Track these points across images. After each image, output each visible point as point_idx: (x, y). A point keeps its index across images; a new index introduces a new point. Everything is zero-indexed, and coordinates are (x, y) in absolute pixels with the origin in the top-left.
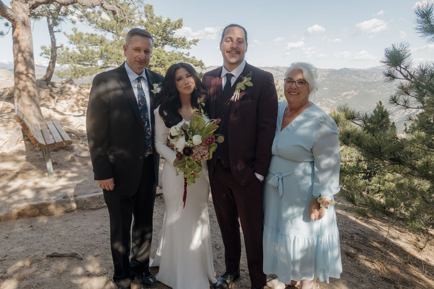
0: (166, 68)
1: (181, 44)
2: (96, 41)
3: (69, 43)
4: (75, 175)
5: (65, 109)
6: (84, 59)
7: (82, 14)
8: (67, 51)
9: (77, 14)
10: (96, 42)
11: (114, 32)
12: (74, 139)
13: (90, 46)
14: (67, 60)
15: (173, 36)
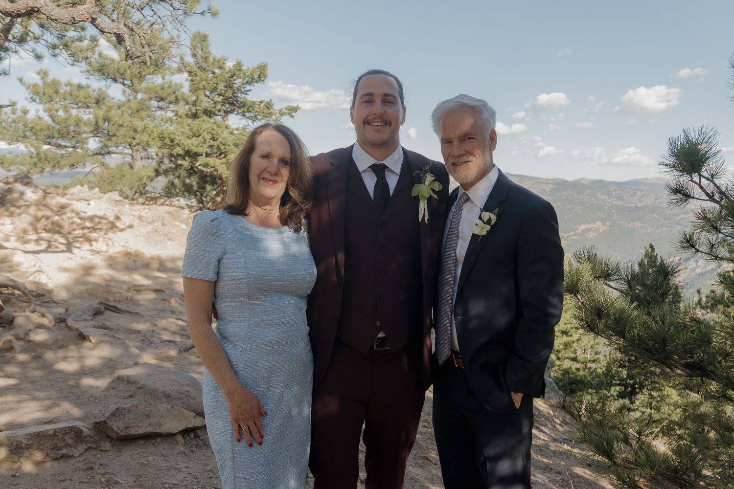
0: (228, 160)
1: (263, 113)
2: (86, 98)
3: (30, 100)
4: (12, 382)
5: (8, 235)
6: (59, 134)
7: (56, 41)
8: (23, 115)
9: (47, 42)
10: (86, 101)
11: (125, 82)
12: (19, 300)
13: (73, 108)
14: (22, 135)
15: (247, 97)
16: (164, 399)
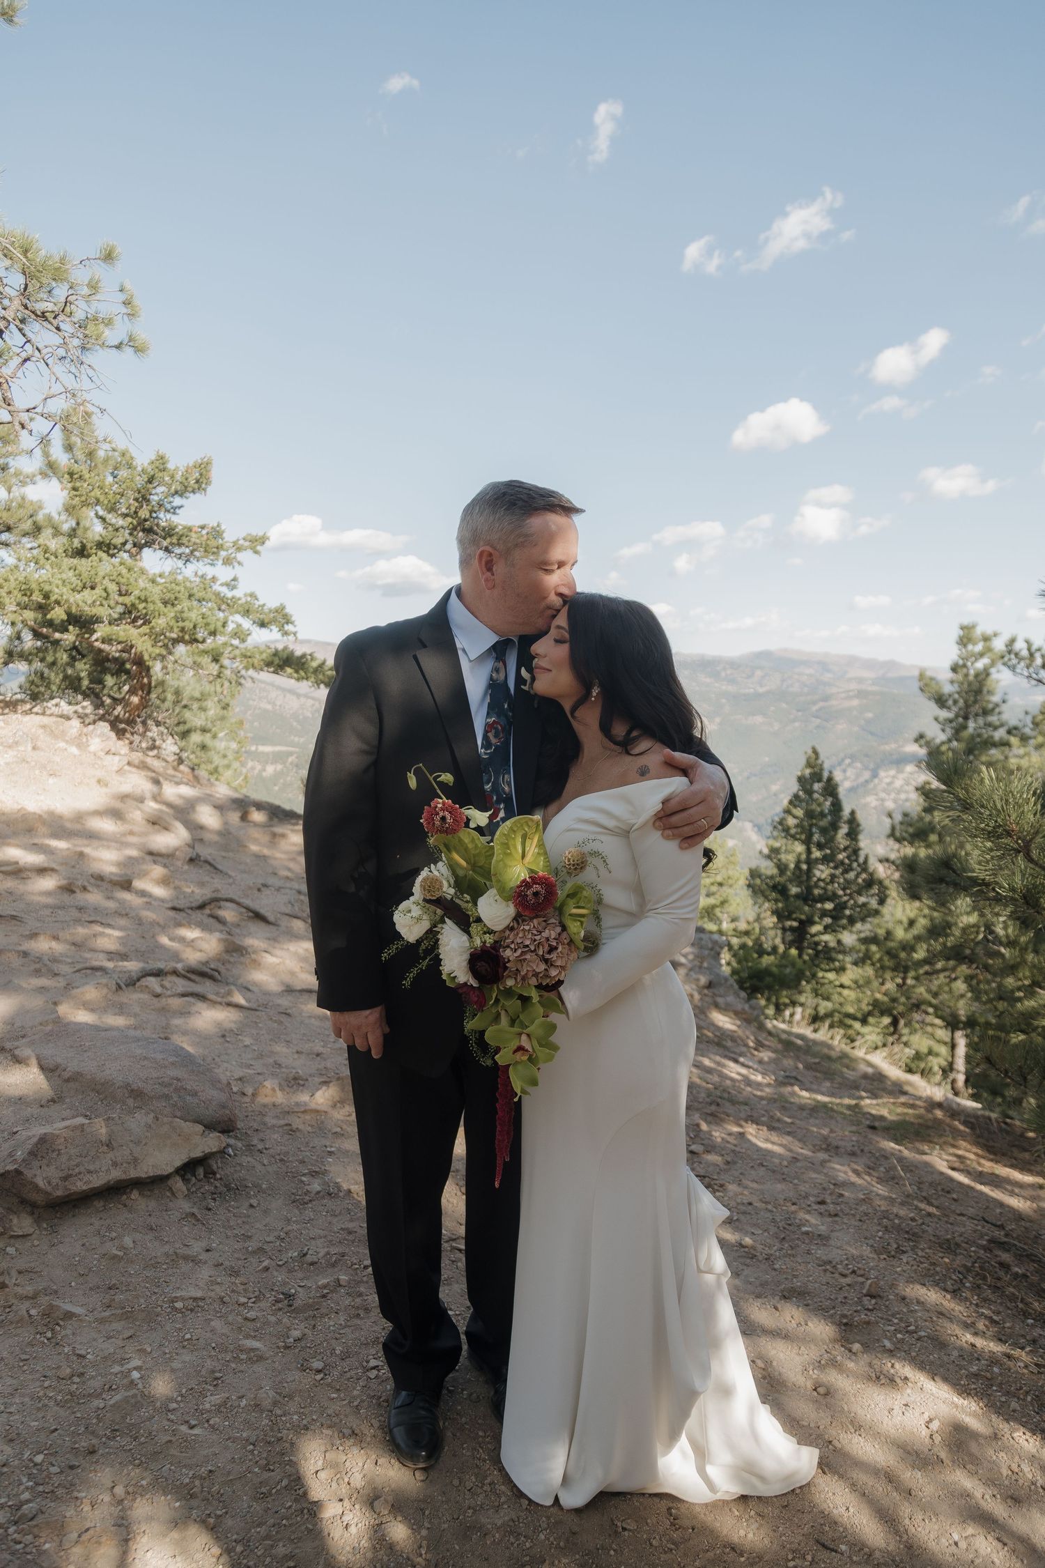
15: (176, 519)
16: (130, 1102)
